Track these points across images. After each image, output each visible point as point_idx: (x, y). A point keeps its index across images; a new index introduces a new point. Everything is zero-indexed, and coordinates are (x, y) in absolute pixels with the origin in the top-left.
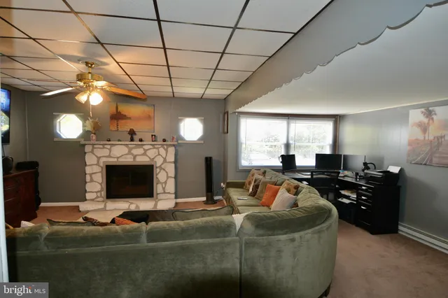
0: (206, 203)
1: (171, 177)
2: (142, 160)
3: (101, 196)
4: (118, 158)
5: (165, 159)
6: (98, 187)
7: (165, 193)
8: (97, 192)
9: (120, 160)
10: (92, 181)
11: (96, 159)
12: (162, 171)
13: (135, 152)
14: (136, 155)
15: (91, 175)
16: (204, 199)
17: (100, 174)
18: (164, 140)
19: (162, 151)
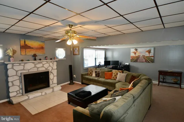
0: (70, 84)
1: (55, 76)
2: (42, 70)
3: (20, 93)
4: (29, 70)
5: (52, 68)
6: (17, 88)
7: (53, 84)
8: (16, 92)
10: (13, 85)
11: (15, 72)
12: (51, 73)
13: (38, 66)
16: (69, 82)
17: (18, 80)
18: (51, 59)
19: (51, 64)
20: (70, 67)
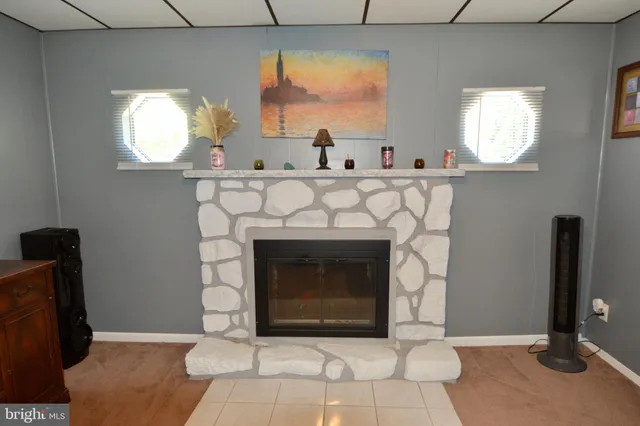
0: (545, 357)
1: (437, 277)
2: (354, 226)
3: (242, 325)
4: (285, 218)
5: (420, 222)
6: (233, 301)
7: (416, 321)
8: (231, 313)
9: (290, 223)
10: (217, 282)
12: (411, 258)
13: (333, 200)
14: (338, 210)
15: (214, 265)
16: (542, 339)
17: (237, 264)
18: (419, 164)
19: (414, 197)
20: (567, 230)
